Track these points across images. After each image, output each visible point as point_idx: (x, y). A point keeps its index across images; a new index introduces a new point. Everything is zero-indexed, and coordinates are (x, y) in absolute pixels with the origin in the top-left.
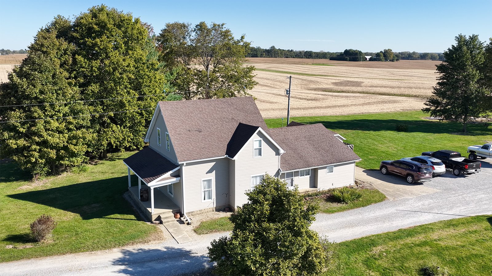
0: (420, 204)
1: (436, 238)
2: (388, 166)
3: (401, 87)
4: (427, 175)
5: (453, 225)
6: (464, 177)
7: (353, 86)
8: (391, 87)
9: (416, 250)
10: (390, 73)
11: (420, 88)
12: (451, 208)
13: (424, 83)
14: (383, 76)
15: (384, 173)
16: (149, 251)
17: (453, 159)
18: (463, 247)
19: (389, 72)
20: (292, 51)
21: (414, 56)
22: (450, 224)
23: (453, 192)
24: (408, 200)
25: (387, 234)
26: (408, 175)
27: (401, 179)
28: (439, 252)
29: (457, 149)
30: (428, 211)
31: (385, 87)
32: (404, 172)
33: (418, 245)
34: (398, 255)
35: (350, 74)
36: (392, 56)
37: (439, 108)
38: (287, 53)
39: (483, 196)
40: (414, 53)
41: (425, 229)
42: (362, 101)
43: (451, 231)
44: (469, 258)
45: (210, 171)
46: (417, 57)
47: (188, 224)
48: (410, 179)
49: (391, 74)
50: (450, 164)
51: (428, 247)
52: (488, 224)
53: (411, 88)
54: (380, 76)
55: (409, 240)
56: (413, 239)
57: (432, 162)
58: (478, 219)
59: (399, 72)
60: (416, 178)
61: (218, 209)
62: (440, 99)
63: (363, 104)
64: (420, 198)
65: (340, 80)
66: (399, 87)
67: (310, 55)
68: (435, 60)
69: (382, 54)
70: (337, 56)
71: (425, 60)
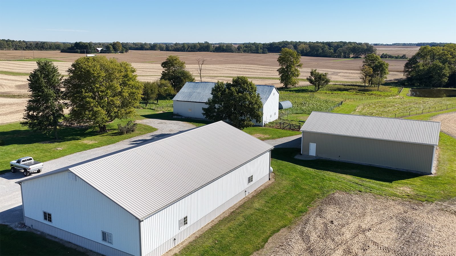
21: (146, 47)
36: (121, 49)
38: (18, 44)
40: (145, 44)
46: (148, 47)
67: (42, 47)
68: (163, 51)
69: (111, 46)
70: (69, 48)
71: (155, 50)
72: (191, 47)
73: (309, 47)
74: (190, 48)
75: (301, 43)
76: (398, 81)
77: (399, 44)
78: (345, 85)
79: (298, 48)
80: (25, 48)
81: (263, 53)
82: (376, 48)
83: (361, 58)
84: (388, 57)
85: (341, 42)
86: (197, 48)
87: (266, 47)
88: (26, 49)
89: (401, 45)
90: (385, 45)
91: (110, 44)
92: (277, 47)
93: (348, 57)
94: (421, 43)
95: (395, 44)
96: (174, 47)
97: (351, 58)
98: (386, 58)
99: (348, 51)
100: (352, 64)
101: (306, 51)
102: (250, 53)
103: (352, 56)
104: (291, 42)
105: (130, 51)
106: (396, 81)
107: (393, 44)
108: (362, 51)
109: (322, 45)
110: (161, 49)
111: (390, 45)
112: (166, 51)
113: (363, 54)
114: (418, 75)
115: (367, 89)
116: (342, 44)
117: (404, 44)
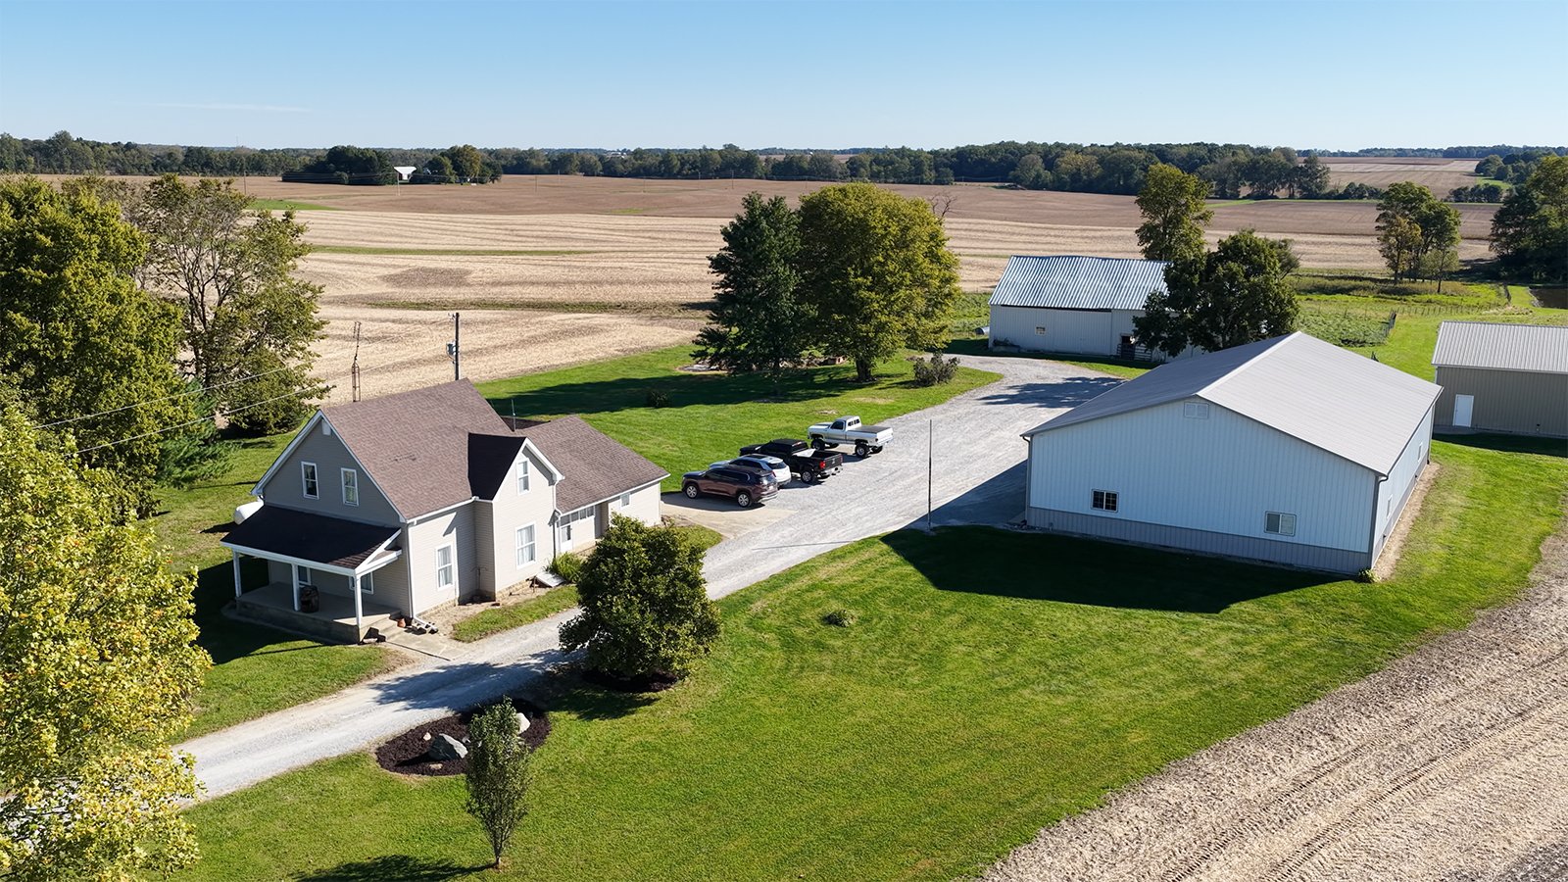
0: (777, 536)
1: (824, 577)
2: (699, 482)
3: (574, 283)
4: (771, 488)
5: (839, 557)
6: (820, 483)
7: (446, 284)
8: (548, 284)
9: (808, 597)
10: (506, 230)
11: (621, 283)
12: (825, 534)
13: (626, 268)
14: (493, 243)
15: (692, 496)
16: (415, 678)
17: (799, 454)
18: (862, 582)
19: (501, 227)
20: (129, 146)
21: (534, 162)
22: (834, 556)
23: (816, 511)
24: (757, 533)
25: (758, 584)
26: (740, 492)
27: (729, 502)
28: (836, 593)
29: (783, 433)
30: (796, 544)
31: (533, 283)
32: (732, 489)
33: (807, 591)
34: (788, 608)
35: (397, 240)
36: (477, 169)
37: (723, 350)
38: (115, 154)
39: (860, 509)
40: (531, 153)
41: (804, 568)
42: (511, 334)
43: (839, 565)
44: (873, 594)
45: (448, 531)
46: (542, 164)
47: (433, 632)
48: (743, 499)
49: (507, 232)
50: (797, 465)
51: (820, 591)
52: (885, 547)
53: (599, 283)
54: (485, 242)
55: (792, 587)
56: (796, 584)
57: (769, 465)
58: (867, 543)
59: (529, 228)
60: (754, 496)
61: (463, 602)
62: (723, 330)
63: (524, 343)
64: (773, 528)
65: (399, 267)
66: (569, 283)
68: (593, 175)
69: (447, 161)
70: (308, 168)
71: (566, 174)
72: (693, 163)
73: (1101, 162)
74: (687, 166)
75: (1063, 149)
76: (1473, 266)
77: (1384, 150)
78: (1331, 278)
79: (1059, 166)
80: (151, 169)
81: (938, 182)
82: (1328, 166)
83: (1276, 197)
84: (1367, 195)
85: (1198, 144)
86: (711, 167)
87: (946, 161)
88: (155, 170)
89: (1389, 155)
90: (1335, 155)
91: (443, 154)
92: (982, 162)
93: (1232, 195)
94: (1460, 148)
95: (1368, 151)
96: (633, 164)
97: (1244, 198)
98: (1361, 197)
99: (1231, 175)
100: (1271, 216)
101: (1088, 174)
102: (894, 183)
103: (1245, 191)
104: (1029, 144)
105: (505, 177)
106: (1465, 266)
107: (1361, 151)
108: (1281, 175)
109: (1142, 156)
110: (588, 170)
111: (1353, 155)
112: (603, 176)
113: (1283, 184)
114: (1544, 246)
115: (1405, 289)
116: (1203, 152)
117: (1401, 150)
